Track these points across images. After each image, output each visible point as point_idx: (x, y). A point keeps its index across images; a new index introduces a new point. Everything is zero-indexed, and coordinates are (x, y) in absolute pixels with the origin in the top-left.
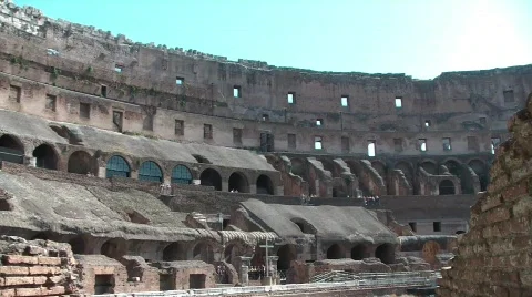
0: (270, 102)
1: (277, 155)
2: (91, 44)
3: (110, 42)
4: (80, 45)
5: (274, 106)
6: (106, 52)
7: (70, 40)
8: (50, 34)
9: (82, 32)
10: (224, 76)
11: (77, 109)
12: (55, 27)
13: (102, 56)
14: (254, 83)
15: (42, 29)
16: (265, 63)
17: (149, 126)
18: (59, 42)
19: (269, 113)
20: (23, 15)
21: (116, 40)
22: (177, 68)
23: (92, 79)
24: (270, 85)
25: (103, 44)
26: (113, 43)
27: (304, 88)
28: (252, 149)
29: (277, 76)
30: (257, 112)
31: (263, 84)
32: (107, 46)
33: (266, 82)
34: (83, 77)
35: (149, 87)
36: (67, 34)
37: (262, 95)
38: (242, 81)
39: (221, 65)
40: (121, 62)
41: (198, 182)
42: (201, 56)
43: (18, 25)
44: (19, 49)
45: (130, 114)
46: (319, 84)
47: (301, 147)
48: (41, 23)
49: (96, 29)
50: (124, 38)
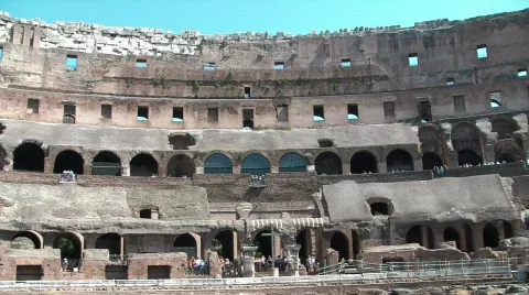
0: (455, 62)
1: (437, 123)
2: (247, 48)
3: (267, 42)
4: (237, 52)
5: (461, 66)
6: (263, 53)
7: (226, 50)
8: (206, 50)
9: (238, 40)
10: (396, 47)
11: (205, 115)
12: (211, 43)
13: (260, 58)
14: (433, 46)
15: (199, 48)
16: (446, 20)
17: (285, 117)
18: (215, 54)
19: (456, 75)
20: (181, 39)
21: (275, 38)
22: (341, 51)
23: (235, 83)
24: (452, 43)
25: (259, 46)
26: (271, 43)
27: (498, 37)
28: (407, 121)
29: (461, 31)
30: (440, 77)
31: (444, 44)
32: (264, 47)
33: (448, 41)
34: (224, 83)
35: (297, 78)
36: (223, 45)
37: (444, 56)
38: (419, 46)
39: (392, 35)
40: (279, 58)
41: (312, 168)
42: (368, 32)
43: (177, 50)
44: (160, 72)
45: (261, 110)
46: (517, 27)
47: (471, 109)
48: (197, 42)
49: (253, 34)
50: (282, 34)
